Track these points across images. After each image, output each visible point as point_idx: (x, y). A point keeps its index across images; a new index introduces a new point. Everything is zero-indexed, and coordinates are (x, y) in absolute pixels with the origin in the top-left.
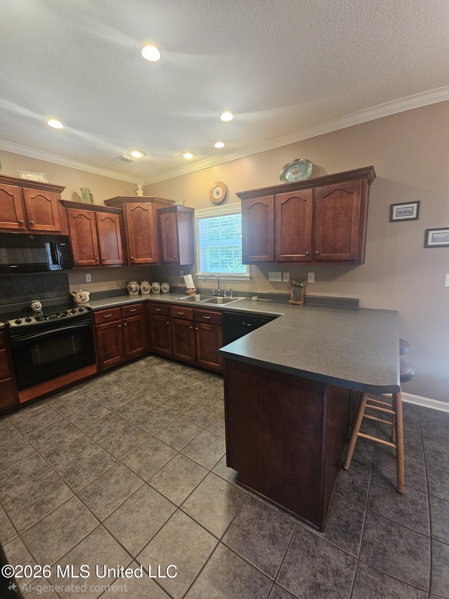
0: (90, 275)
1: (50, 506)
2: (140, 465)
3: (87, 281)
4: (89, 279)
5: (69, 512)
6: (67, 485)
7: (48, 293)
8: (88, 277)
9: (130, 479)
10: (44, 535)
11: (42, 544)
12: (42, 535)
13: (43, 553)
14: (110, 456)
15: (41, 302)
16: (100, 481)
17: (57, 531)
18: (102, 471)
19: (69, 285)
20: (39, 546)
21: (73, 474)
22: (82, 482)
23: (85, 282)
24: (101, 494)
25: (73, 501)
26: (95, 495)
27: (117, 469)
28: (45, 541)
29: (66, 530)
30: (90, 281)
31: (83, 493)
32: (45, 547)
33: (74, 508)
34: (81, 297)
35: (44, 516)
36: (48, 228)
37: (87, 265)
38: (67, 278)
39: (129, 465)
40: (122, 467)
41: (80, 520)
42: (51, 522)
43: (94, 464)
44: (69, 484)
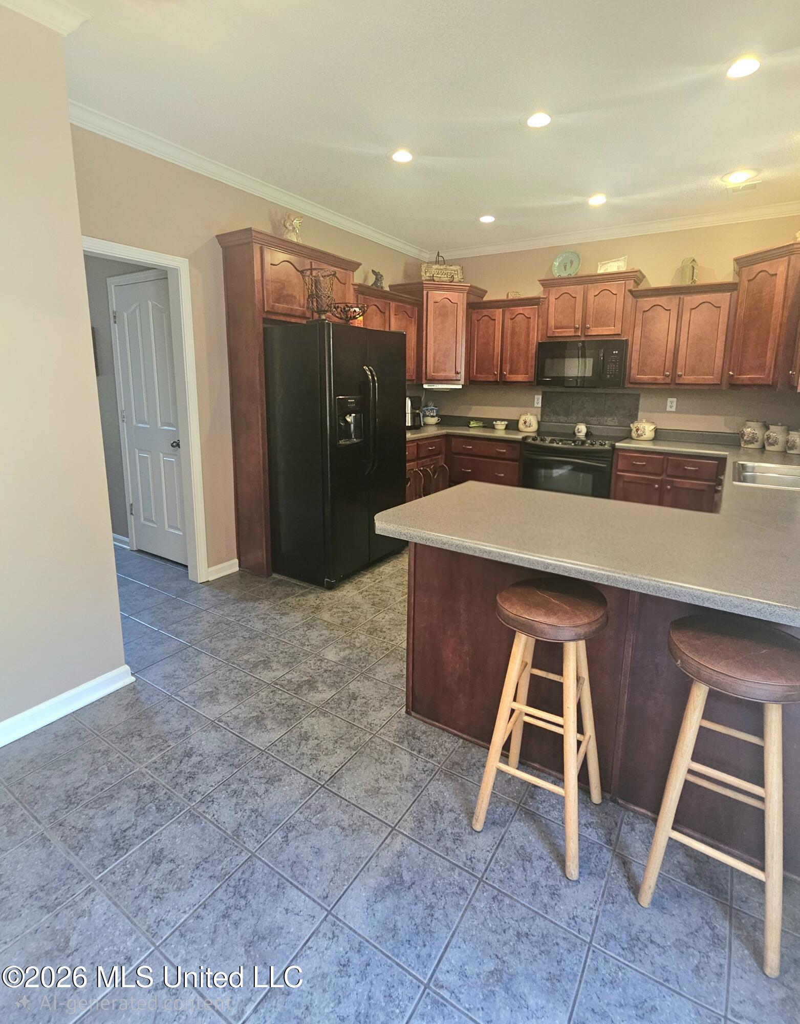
0: (675, 400)
3: (668, 409)
4: (671, 407)
7: (608, 418)
8: (671, 402)
15: (586, 427)
19: (638, 411)
23: (665, 411)
30: (674, 409)
34: (637, 430)
36: (605, 331)
37: (649, 382)
38: (638, 400)
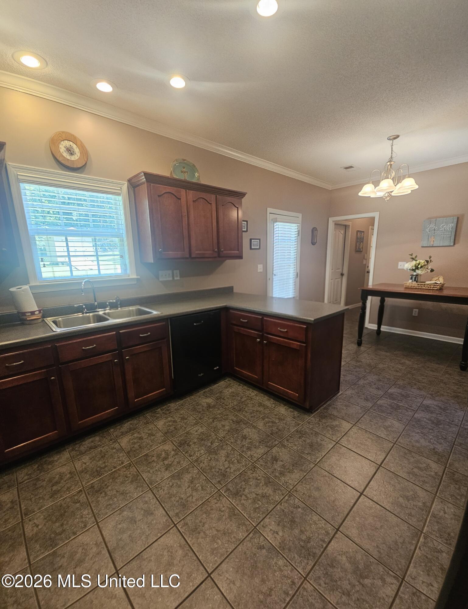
1: (359, 557)
2: (296, 471)
5: (360, 529)
6: (327, 547)
9: (314, 477)
10: (392, 547)
11: (400, 545)
12: (393, 550)
13: (407, 540)
14: (281, 504)
16: (318, 507)
17: (382, 535)
18: (303, 509)
20: (403, 547)
21: (309, 545)
22: (320, 528)
24: (334, 501)
25: (346, 529)
26: (335, 507)
27: (301, 492)
28: (396, 543)
29: (378, 525)
31: (335, 520)
32: (401, 540)
33: (355, 525)
35: (372, 560)
39: (295, 481)
40: (299, 488)
41: (364, 513)
42: (375, 545)
43: (293, 521)
44: (325, 546)
